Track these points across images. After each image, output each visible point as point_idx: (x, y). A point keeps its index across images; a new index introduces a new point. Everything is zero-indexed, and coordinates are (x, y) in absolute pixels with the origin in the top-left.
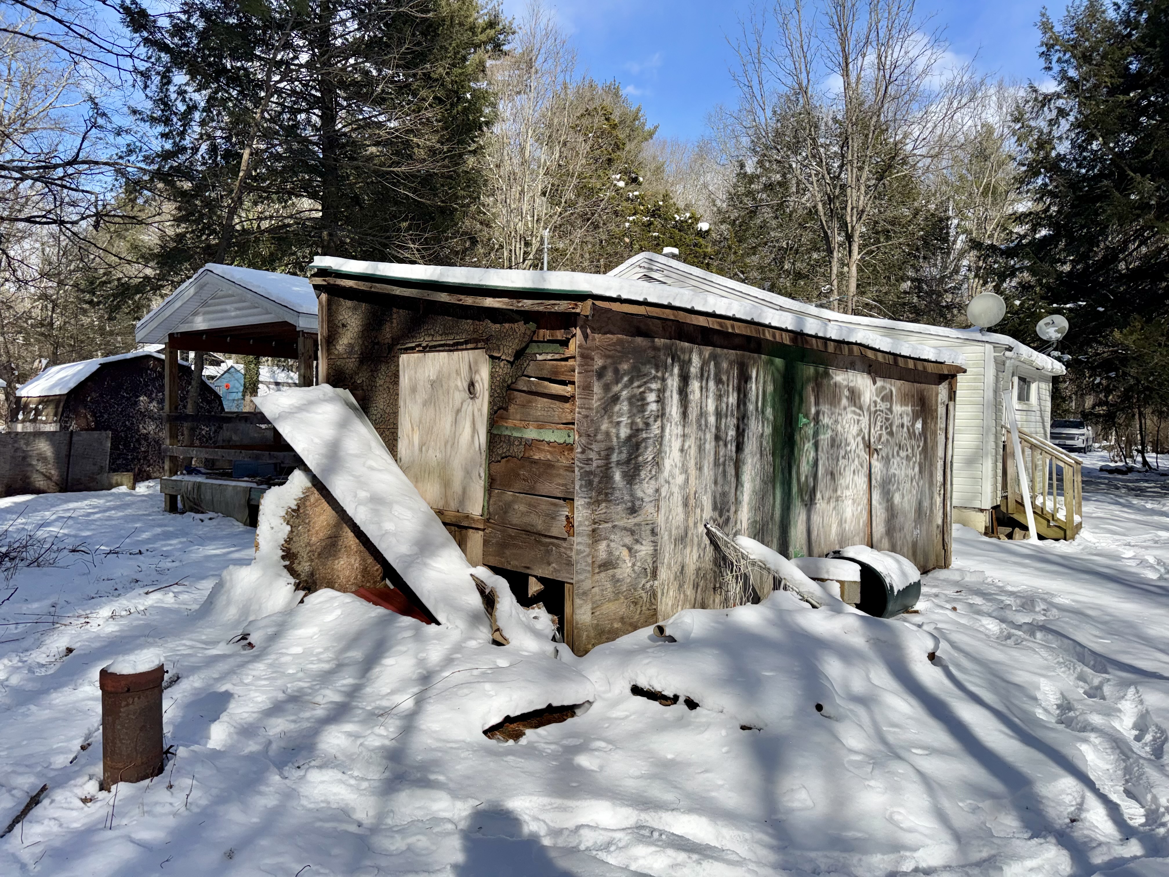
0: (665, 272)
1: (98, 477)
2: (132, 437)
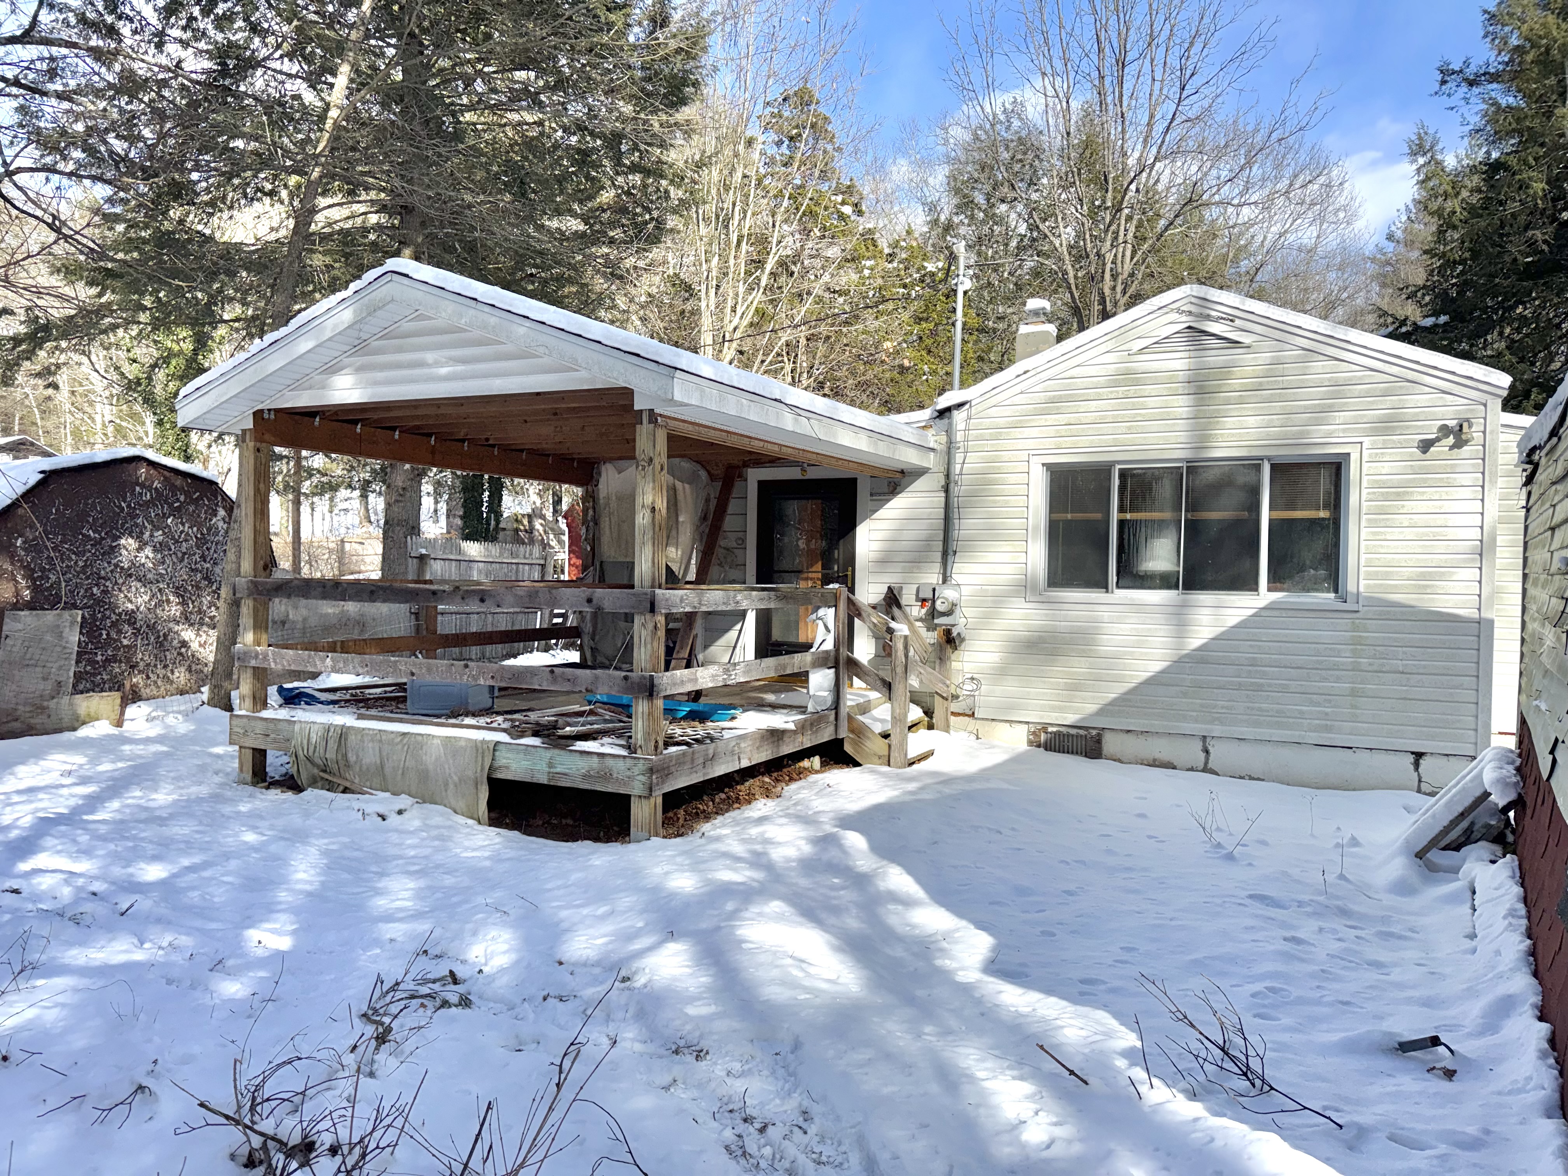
0: (1238, 322)
1: (52, 704)
2: (105, 618)
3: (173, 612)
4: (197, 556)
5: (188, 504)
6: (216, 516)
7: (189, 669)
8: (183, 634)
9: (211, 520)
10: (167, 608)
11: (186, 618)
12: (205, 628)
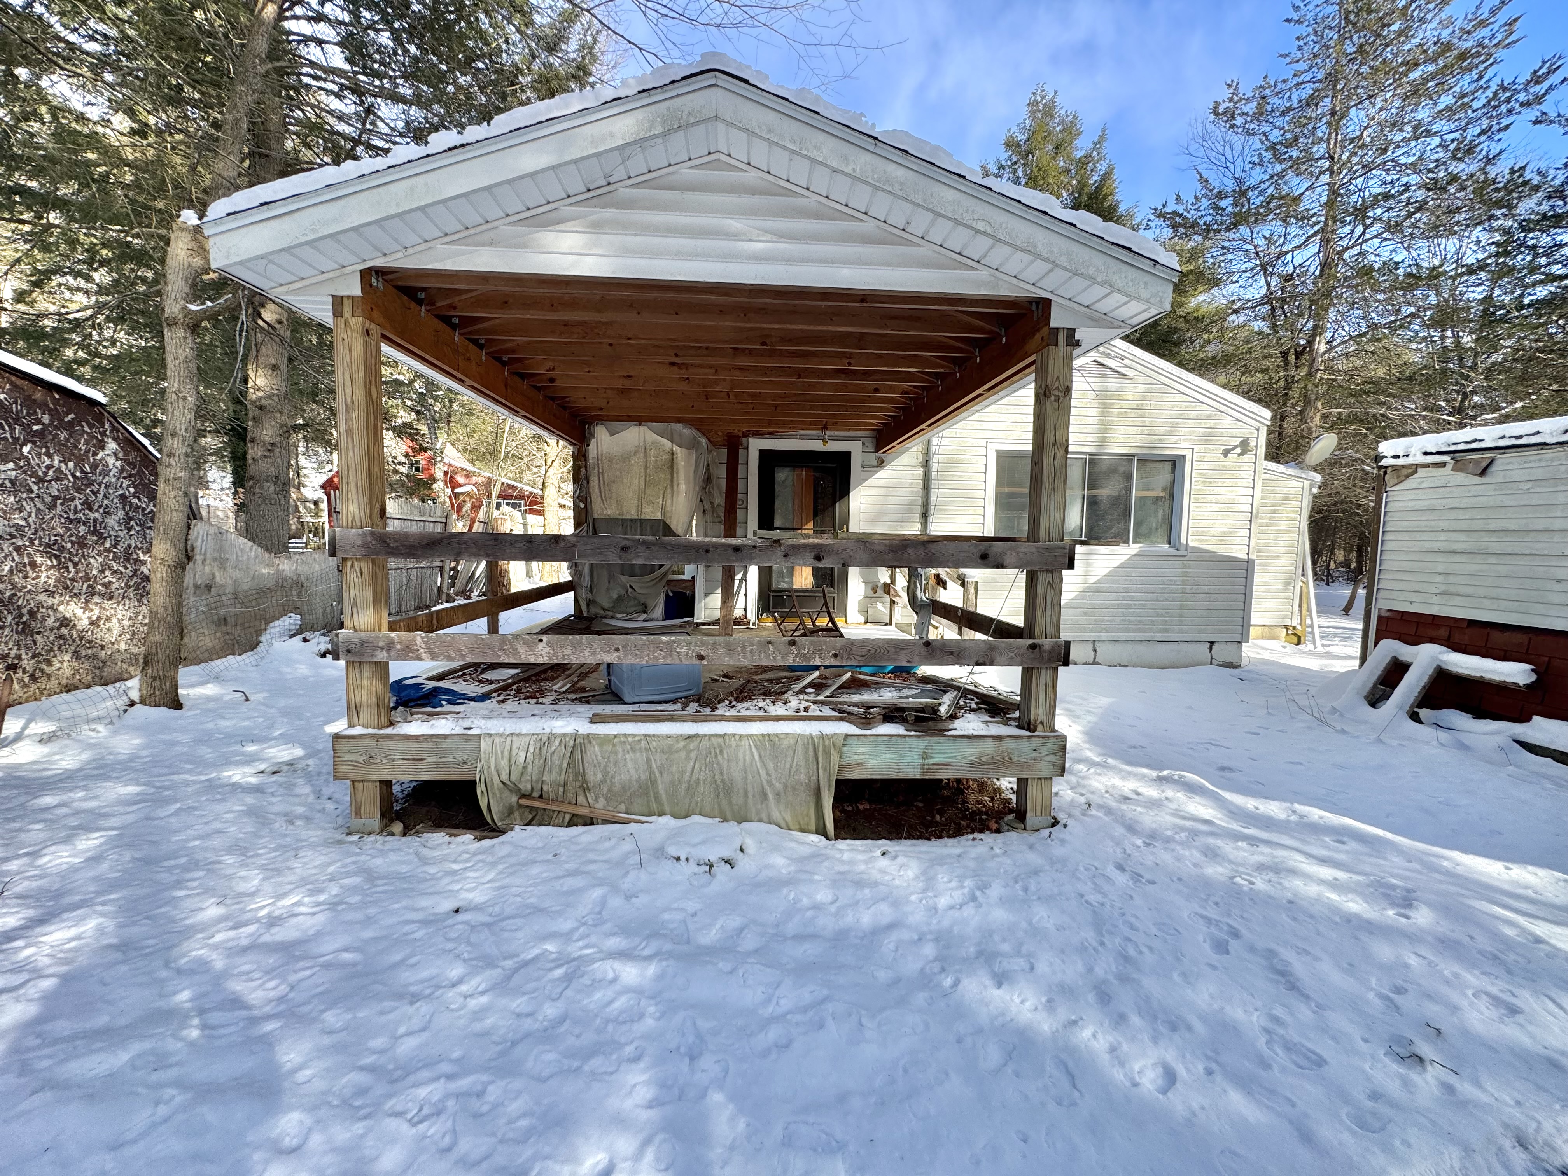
0: (1126, 361)
3: (42, 580)
4: (77, 502)
5: (57, 428)
6: (103, 449)
7: (76, 655)
8: (62, 608)
9: (95, 454)
10: (32, 574)
11: (66, 587)
12: (96, 599)
